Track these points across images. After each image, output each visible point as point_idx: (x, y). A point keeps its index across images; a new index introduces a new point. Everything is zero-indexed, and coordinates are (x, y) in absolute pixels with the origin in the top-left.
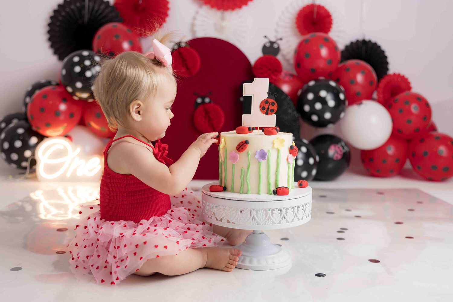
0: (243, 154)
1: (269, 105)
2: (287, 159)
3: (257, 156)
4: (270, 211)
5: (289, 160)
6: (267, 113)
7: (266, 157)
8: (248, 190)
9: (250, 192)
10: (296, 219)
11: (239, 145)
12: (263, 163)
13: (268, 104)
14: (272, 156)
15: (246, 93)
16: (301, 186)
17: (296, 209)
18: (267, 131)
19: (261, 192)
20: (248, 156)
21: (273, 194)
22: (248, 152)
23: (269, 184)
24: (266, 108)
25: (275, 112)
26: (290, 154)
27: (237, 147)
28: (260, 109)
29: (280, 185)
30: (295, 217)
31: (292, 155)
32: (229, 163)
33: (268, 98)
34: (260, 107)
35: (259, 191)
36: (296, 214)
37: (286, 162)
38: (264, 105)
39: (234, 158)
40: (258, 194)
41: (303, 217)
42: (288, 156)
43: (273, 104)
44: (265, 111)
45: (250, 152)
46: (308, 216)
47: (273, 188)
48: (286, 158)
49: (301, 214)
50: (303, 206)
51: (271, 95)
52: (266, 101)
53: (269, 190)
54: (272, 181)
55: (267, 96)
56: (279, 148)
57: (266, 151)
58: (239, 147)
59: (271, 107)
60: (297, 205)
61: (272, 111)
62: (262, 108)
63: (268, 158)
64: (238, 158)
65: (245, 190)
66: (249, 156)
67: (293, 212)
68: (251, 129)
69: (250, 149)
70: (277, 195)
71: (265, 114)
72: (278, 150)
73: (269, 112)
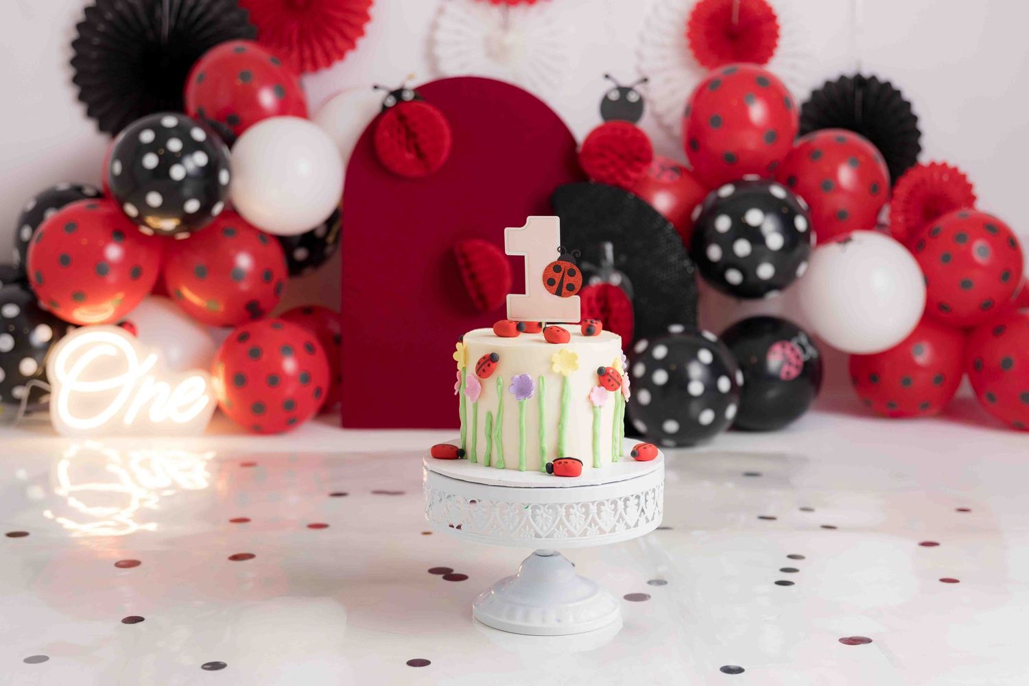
2: (589, 397)
3: (513, 389)
4: (529, 510)
6: (559, 293)
7: (533, 392)
10: (620, 526)
11: (479, 363)
13: (562, 272)
15: (511, 250)
17: (621, 504)
24: (558, 281)
25: (578, 290)
26: (601, 385)
27: (476, 368)
28: (544, 284)
30: (618, 521)
33: (559, 259)
34: (544, 279)
36: (621, 516)
38: (552, 274)
41: (638, 520)
43: (572, 273)
44: (555, 287)
46: (653, 519)
48: (587, 395)
49: (632, 514)
50: (638, 497)
51: (568, 253)
52: (555, 267)
55: (559, 255)
56: (565, 374)
58: (479, 367)
59: (568, 280)
60: (624, 495)
61: (571, 288)
62: (549, 282)
63: (539, 394)
67: (615, 510)
68: (521, 327)
70: (556, 475)
71: (556, 294)
72: (563, 378)
73: (564, 290)
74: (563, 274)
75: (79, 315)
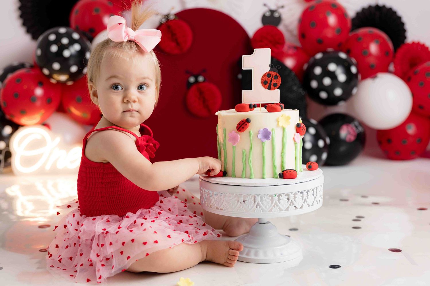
0: (245, 134)
2: (294, 139)
3: (260, 136)
4: (277, 197)
5: (296, 140)
6: (269, 88)
7: (270, 137)
8: (251, 174)
9: (253, 177)
10: (305, 205)
11: (239, 124)
12: (267, 143)
13: (271, 77)
14: (277, 135)
15: (245, 67)
16: (310, 168)
17: (305, 193)
18: (270, 108)
19: (265, 176)
20: (250, 136)
21: (279, 177)
22: (250, 132)
23: (274, 167)
24: (269, 82)
25: (279, 86)
26: (297, 132)
27: (237, 127)
28: (262, 84)
30: (304, 203)
31: (299, 134)
32: (229, 145)
33: (270, 71)
34: (262, 81)
35: (263, 174)
36: (305, 200)
37: (293, 142)
38: (266, 79)
39: (234, 139)
40: (263, 178)
41: (313, 202)
42: (295, 135)
43: (276, 78)
44: (268, 85)
45: (252, 132)
46: (319, 202)
47: (279, 171)
48: (293, 137)
49: (311, 198)
50: (313, 190)
51: (274, 67)
52: (268, 75)
53: (274, 173)
54: (278, 163)
55: (270, 68)
56: (284, 126)
57: (270, 130)
58: (240, 126)
59: (274, 81)
60: (307, 189)
61: (275, 85)
62: (264, 83)
63: (272, 138)
64: (239, 139)
65: (248, 175)
66: (251, 136)
67: (302, 197)
68: (252, 107)
69: (252, 128)
70: (284, 179)
71: (267, 89)
72: (284, 129)
73: (272, 86)
74: (272, 78)
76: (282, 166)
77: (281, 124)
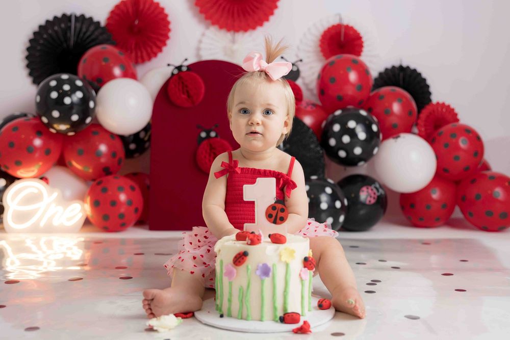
0: (242, 268)
1: (277, 213)
2: (300, 275)
3: (258, 273)
5: (303, 276)
6: (275, 222)
7: (271, 274)
8: (248, 316)
9: (250, 318)
12: (267, 281)
13: (277, 210)
14: (279, 272)
15: (246, 198)
19: (265, 318)
20: (247, 271)
21: (279, 321)
22: (247, 267)
23: (275, 309)
24: (274, 215)
26: (305, 267)
27: (234, 260)
28: (266, 217)
29: (289, 311)
31: (306, 269)
32: (226, 280)
35: (262, 317)
37: (298, 280)
38: (271, 212)
39: (230, 274)
40: (261, 320)
42: (301, 271)
43: (283, 211)
44: (273, 219)
45: (250, 267)
52: (273, 207)
53: (276, 316)
54: (279, 305)
57: (270, 265)
58: (235, 259)
59: (281, 215)
61: (282, 219)
62: (269, 216)
63: (273, 275)
64: (235, 275)
65: (244, 316)
66: (249, 271)
69: (251, 262)
70: (286, 323)
71: (273, 223)
72: (287, 265)
73: (278, 220)
75: (20, 173)
76: (285, 308)
77: (284, 259)
